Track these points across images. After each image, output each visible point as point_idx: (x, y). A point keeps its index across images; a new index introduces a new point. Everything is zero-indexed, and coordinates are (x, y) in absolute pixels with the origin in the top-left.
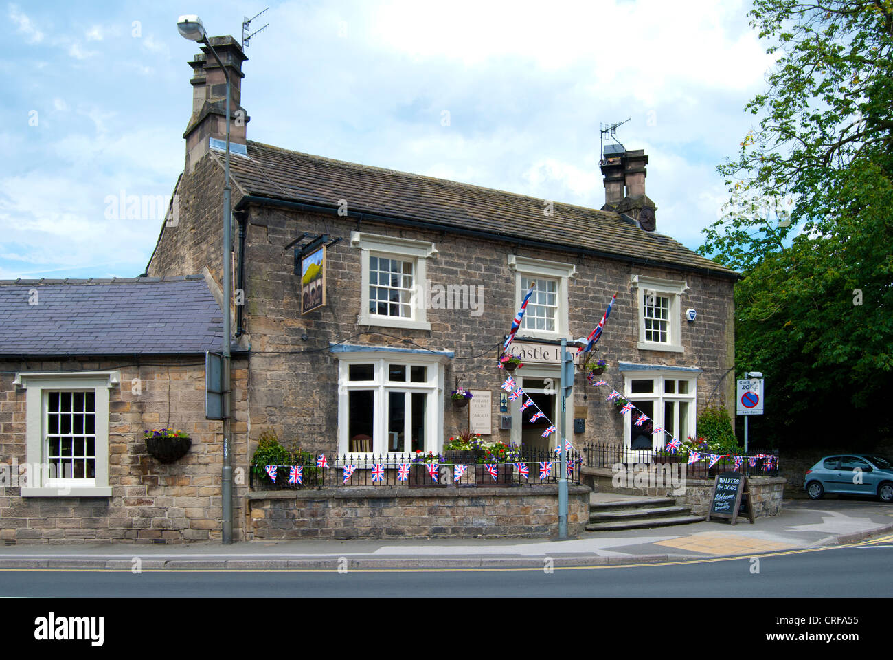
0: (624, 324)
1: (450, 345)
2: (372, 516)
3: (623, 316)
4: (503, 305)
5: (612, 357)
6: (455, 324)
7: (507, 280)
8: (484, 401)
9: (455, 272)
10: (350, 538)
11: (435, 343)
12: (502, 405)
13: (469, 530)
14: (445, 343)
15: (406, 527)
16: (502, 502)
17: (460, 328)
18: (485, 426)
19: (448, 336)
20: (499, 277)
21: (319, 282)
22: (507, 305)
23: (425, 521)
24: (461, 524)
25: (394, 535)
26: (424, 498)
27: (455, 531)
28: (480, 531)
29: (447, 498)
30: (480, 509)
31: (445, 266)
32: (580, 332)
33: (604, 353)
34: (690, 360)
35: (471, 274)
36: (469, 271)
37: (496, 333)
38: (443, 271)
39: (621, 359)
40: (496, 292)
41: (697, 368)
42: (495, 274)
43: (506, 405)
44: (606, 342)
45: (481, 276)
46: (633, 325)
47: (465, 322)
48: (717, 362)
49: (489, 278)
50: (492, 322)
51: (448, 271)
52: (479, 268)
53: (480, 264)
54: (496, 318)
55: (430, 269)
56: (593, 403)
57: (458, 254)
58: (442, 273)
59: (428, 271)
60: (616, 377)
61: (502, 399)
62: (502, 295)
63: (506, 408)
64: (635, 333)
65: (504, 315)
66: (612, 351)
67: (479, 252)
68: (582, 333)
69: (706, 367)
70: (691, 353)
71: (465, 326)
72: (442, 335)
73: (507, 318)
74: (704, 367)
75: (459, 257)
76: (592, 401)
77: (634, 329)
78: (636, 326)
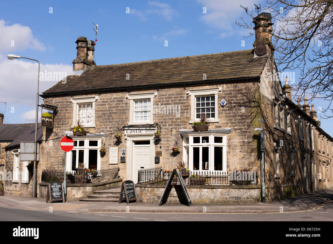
0: (182, 113)
1: (103, 131)
3: (182, 109)
4: (124, 113)
6: (105, 123)
7: (127, 104)
8: (115, 151)
9: (105, 105)
11: (98, 131)
12: (123, 152)
14: (101, 131)
17: (107, 124)
18: (115, 161)
19: (102, 128)
20: (123, 103)
22: (126, 113)
31: (101, 103)
32: (158, 120)
33: (171, 127)
34: (225, 125)
35: (111, 104)
36: (110, 103)
37: (121, 125)
38: (100, 105)
39: (180, 129)
40: (121, 109)
41: (230, 128)
42: (121, 103)
43: (124, 152)
44: (172, 122)
45: (115, 104)
46: (187, 113)
47: (109, 122)
48: (246, 124)
49: (118, 104)
50: (120, 121)
51: (103, 105)
52: (115, 101)
53: (115, 100)
54: (122, 119)
55: (96, 105)
56: (165, 150)
57: (106, 98)
58: (100, 106)
59: (95, 106)
60: (178, 137)
61: (123, 150)
62: (124, 110)
63: (125, 153)
64: (188, 116)
65: (125, 117)
66: (175, 126)
67: (115, 95)
68: (160, 119)
69: (237, 127)
70: (225, 122)
71: (109, 124)
72: (100, 128)
73: (126, 118)
74: (235, 128)
75: (107, 99)
76: (164, 149)
77: (188, 114)
78: (189, 112)
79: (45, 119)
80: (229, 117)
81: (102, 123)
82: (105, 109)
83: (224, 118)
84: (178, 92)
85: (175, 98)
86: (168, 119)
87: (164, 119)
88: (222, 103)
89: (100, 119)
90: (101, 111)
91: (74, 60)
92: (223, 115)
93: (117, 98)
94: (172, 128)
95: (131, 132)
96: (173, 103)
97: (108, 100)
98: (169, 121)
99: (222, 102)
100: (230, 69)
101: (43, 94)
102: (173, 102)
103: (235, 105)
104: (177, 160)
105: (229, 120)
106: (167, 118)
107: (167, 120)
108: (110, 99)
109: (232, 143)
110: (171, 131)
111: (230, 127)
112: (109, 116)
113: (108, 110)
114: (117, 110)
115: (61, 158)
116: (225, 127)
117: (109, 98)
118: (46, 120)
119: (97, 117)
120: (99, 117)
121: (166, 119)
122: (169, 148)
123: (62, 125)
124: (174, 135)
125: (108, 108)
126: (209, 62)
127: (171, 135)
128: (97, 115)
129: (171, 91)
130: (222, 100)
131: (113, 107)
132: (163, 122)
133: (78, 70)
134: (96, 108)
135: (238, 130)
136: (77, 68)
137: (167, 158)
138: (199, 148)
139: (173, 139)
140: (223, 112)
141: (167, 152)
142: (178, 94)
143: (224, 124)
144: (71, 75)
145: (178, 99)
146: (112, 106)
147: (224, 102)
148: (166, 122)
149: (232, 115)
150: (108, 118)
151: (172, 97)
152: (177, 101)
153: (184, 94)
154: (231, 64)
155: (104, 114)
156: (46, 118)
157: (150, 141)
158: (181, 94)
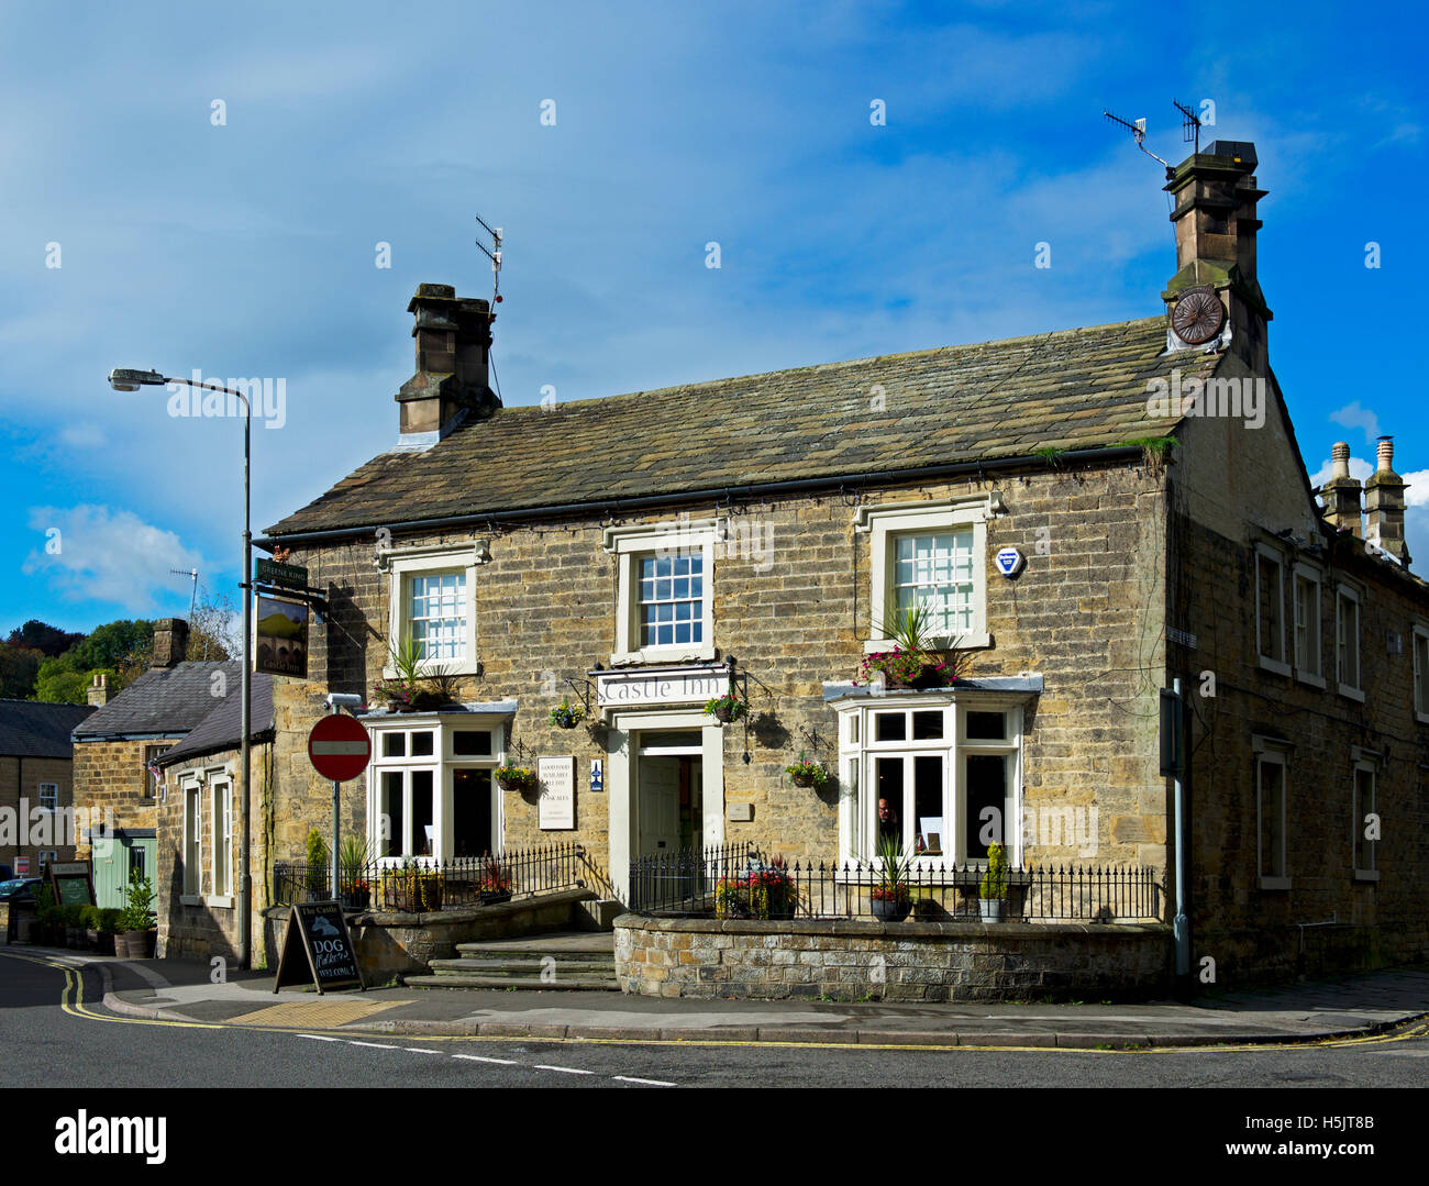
0: (833, 608)
1: (513, 691)
3: (833, 594)
4: (596, 614)
5: (808, 676)
6: (518, 657)
7: (601, 573)
8: (561, 775)
9: (517, 577)
11: (488, 692)
12: (593, 779)
14: (504, 689)
17: (528, 662)
18: (563, 815)
19: (508, 677)
20: (587, 570)
22: (604, 613)
31: (501, 572)
32: (735, 639)
33: (789, 671)
34: (1018, 660)
35: (542, 575)
36: (538, 570)
37: (583, 662)
38: (498, 579)
39: (827, 679)
40: (583, 596)
41: (1039, 675)
42: (581, 567)
43: (599, 779)
44: (792, 648)
45: (559, 575)
46: (856, 608)
47: (535, 652)
48: (1107, 654)
49: (571, 574)
50: (577, 646)
51: (506, 578)
52: (554, 563)
53: (555, 556)
54: (585, 638)
55: (480, 581)
56: (766, 767)
57: (521, 549)
58: (497, 582)
59: (478, 584)
60: (817, 713)
61: (593, 770)
62: (593, 599)
63: (602, 785)
64: (861, 621)
65: (598, 630)
66: (805, 665)
67: (556, 537)
68: (740, 638)
69: (1068, 669)
70: (1018, 645)
71: (534, 658)
72: (498, 678)
73: (603, 635)
74: (1063, 671)
75: (523, 552)
76: (762, 764)
77: (859, 614)
78: (865, 607)
79: (274, 641)
80: (1034, 623)
81: (508, 655)
82: (517, 597)
83: (1012, 629)
84: (819, 517)
85: (804, 542)
86: (776, 634)
87: (759, 638)
88: (1002, 561)
89: (500, 638)
90: (502, 603)
91: (401, 389)
92: (1007, 616)
93: (564, 548)
94: (790, 677)
95: (623, 694)
96: (793, 565)
97: (526, 558)
98: (780, 645)
99: (1002, 557)
100: (1050, 409)
101: (266, 536)
102: (798, 562)
103: (1060, 569)
104: (815, 810)
105: (1035, 637)
106: (771, 631)
107: (772, 639)
108: (533, 552)
109: (1048, 737)
110: (790, 689)
111: (1036, 669)
112: (535, 627)
113: (529, 600)
114: (564, 600)
115: (349, 806)
116: (1018, 670)
117: (533, 550)
118: (279, 646)
119: (485, 630)
120: (493, 629)
121: (766, 637)
122: (781, 763)
123: (346, 666)
124: (801, 706)
125: (530, 592)
126: (965, 381)
127: (789, 704)
128: (484, 623)
129: (787, 514)
130: (1003, 551)
131: (549, 588)
132: (755, 647)
133: (421, 428)
134: (481, 592)
135: (1074, 679)
136: (415, 423)
137: (773, 806)
138: (899, 762)
139: (797, 725)
140: (1008, 602)
141: (773, 778)
142: (820, 527)
143: (1011, 654)
144: (391, 453)
145: (816, 547)
146: (546, 582)
147: (1013, 560)
148: (768, 648)
149: (1047, 617)
150: (530, 633)
151: (792, 538)
152: (814, 559)
153: (843, 526)
154: (1059, 386)
155: (513, 618)
156: (278, 640)
157: (701, 733)
158: (828, 526)
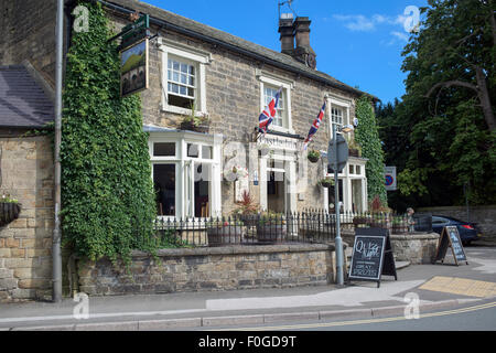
1: (222, 131)
2: (189, 271)
6: (224, 116)
7: (256, 87)
10: (169, 292)
11: (212, 129)
13: (268, 281)
15: (217, 281)
16: (294, 256)
17: (228, 119)
19: (220, 124)
20: (251, 84)
21: (141, 69)
23: (234, 275)
24: (262, 275)
25: (209, 288)
26: (233, 255)
27: (257, 282)
28: (277, 281)
29: (252, 254)
30: (277, 263)
31: (217, 71)
32: (298, 128)
33: (312, 144)
35: (234, 80)
40: (249, 95)
42: (249, 82)
51: (219, 76)
54: (250, 114)
55: (208, 72)
58: (216, 76)
62: (252, 97)
65: (254, 112)
66: (316, 143)
71: (231, 118)
72: (215, 123)
73: (256, 115)
82: (224, 86)
84: (315, 91)
87: (304, 130)
89: (216, 104)
90: (218, 87)
93: (242, 71)
94: (312, 147)
96: (311, 106)
97: (228, 69)
99: (355, 120)
106: (307, 128)
112: (231, 103)
113: (229, 90)
114: (242, 94)
119: (209, 98)
125: (229, 86)
129: (308, 87)
130: (355, 118)
131: (237, 87)
132: (304, 133)
137: (309, 195)
145: (316, 102)
146: (236, 83)
151: (310, 96)
152: (316, 106)
155: (222, 96)
158: (318, 95)
